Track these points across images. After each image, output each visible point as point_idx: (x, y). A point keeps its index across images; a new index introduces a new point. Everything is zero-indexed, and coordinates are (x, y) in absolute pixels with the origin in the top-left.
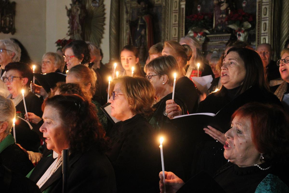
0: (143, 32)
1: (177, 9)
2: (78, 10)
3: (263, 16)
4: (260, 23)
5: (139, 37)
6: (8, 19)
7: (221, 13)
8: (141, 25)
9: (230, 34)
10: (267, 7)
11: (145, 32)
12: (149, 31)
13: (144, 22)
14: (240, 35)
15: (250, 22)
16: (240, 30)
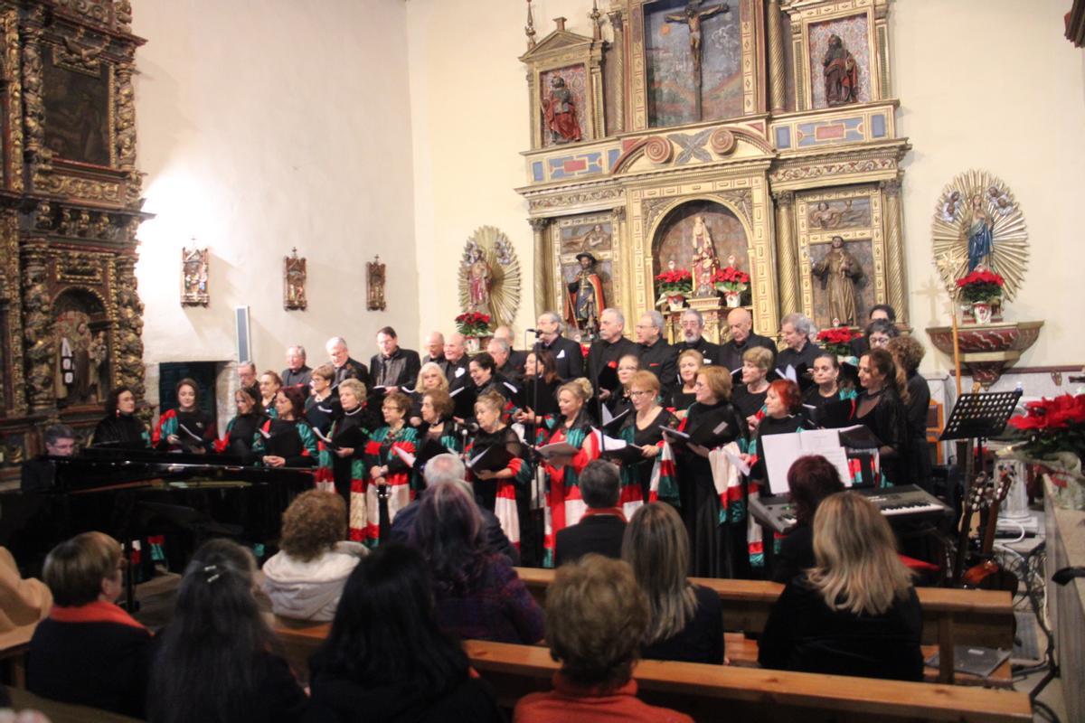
0: (590, 298)
1: (642, 266)
2: (482, 270)
3: (759, 276)
4: (755, 283)
5: (585, 306)
6: (377, 289)
7: (704, 271)
8: (585, 289)
9: (719, 298)
10: (764, 264)
11: (594, 297)
12: (599, 297)
13: (590, 284)
14: (731, 299)
15: (745, 283)
16: (732, 293)
